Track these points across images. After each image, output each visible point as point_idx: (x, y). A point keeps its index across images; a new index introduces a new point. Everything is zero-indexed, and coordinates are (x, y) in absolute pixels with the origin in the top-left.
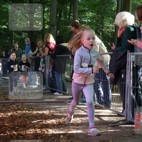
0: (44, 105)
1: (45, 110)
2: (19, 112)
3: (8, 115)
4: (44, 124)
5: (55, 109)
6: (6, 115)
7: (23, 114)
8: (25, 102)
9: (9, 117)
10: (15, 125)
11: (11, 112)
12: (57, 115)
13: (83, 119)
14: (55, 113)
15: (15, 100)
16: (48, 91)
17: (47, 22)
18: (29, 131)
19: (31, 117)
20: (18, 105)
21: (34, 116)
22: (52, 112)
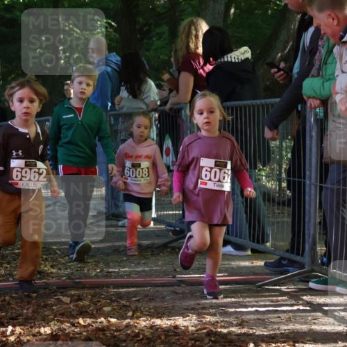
0: (176, 293)
1: (184, 315)
2: (81, 321)
3: (39, 332)
5: (221, 310)
6: (34, 335)
7: (98, 329)
11: (52, 323)
12: (229, 333)
14: (222, 327)
15: (69, 278)
19: (128, 341)
20: (79, 296)
21: (141, 336)
22: (209, 321)
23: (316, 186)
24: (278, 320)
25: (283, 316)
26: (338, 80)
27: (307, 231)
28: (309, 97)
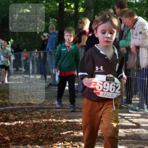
1: (78, 119)
2: (44, 120)
4: (76, 136)
6: (28, 125)
7: (49, 123)
8: (52, 108)
10: (38, 137)
13: (127, 131)
15: (40, 106)
17: (82, 3)
18: (56, 145)
19: (59, 127)
20: (43, 112)
21: (64, 126)
26: (132, 40)
28: (122, 47)
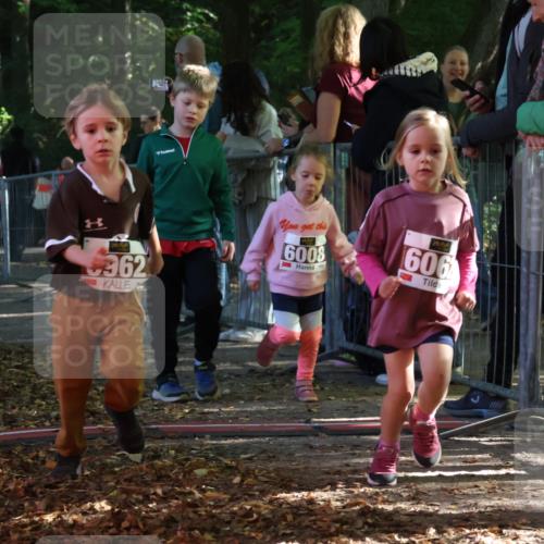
0: (311, 447)
2: (159, 490)
3: (92, 508)
6: (84, 513)
7: (186, 504)
8: (201, 434)
9: (102, 521)
12: (396, 511)
14: (384, 502)
16: (338, 363)
19: (234, 524)
20: (155, 451)
21: (255, 516)
22: (363, 493)
23: (538, 276)
24: (475, 491)
25: (483, 485)
27: (522, 349)
28: (528, 134)
